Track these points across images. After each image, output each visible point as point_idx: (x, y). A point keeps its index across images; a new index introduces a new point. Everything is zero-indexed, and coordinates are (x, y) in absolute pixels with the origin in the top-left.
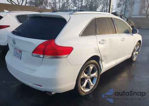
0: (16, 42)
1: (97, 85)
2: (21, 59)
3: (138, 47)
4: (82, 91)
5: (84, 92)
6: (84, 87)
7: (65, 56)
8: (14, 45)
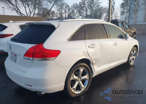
0: (12, 47)
1: (88, 87)
2: (15, 62)
3: (135, 52)
4: (72, 92)
5: (75, 94)
6: (74, 89)
7: (53, 58)
8: (11, 50)
